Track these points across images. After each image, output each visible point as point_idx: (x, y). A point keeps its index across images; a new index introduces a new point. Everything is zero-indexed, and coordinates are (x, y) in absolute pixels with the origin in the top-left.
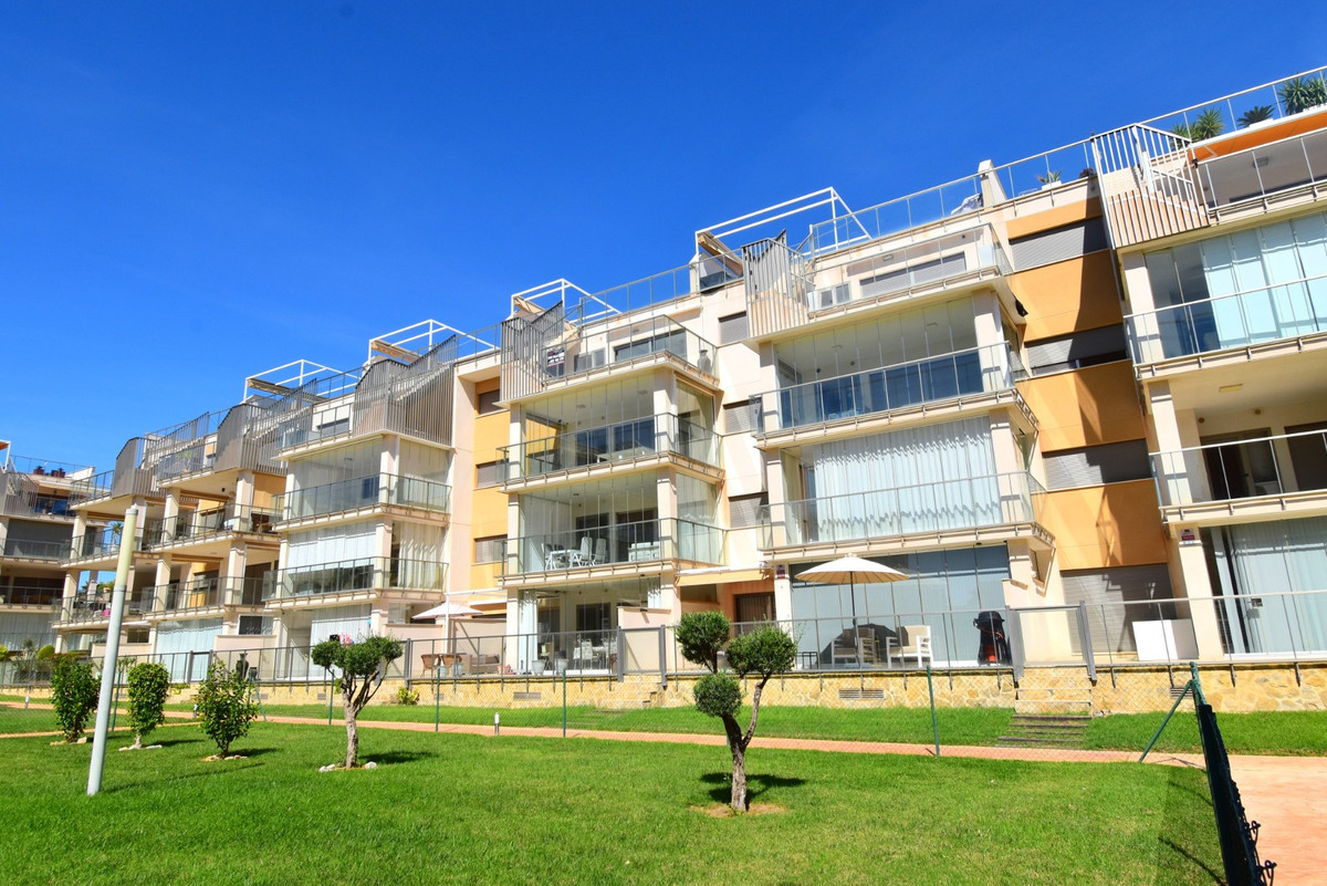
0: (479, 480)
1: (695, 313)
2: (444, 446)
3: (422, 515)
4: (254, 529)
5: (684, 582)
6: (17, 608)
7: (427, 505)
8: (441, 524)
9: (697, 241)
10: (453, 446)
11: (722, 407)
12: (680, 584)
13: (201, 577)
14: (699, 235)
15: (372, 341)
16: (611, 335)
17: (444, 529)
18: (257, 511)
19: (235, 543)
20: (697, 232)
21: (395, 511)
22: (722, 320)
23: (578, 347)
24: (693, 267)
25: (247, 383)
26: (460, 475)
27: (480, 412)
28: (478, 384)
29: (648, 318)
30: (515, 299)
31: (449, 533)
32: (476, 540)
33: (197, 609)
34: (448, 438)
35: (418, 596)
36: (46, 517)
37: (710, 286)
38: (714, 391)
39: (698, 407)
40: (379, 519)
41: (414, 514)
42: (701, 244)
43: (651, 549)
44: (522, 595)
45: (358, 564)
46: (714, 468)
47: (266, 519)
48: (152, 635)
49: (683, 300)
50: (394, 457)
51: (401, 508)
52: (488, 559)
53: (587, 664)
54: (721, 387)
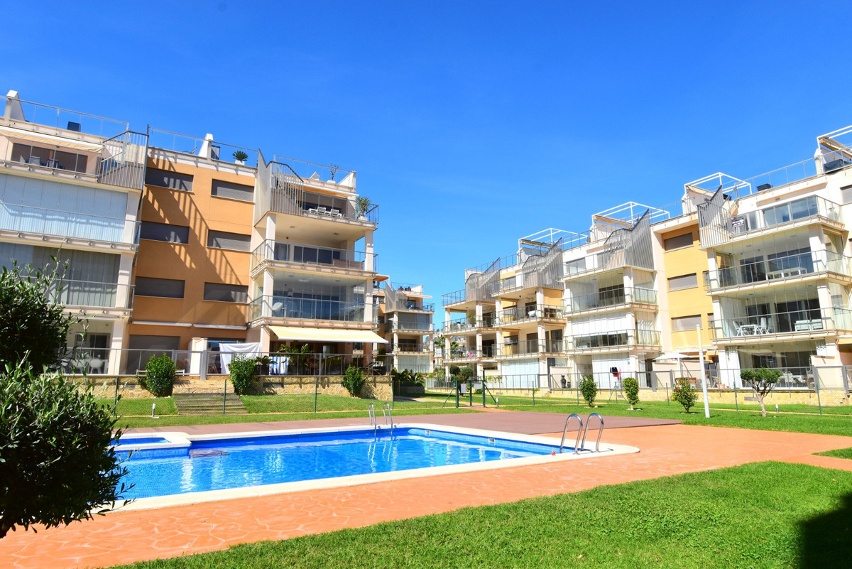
0: (670, 286)
1: (823, 186)
2: (650, 270)
3: (646, 307)
4: (545, 315)
5: (842, 342)
6: (406, 353)
7: (648, 302)
8: (654, 311)
9: (819, 142)
10: (655, 269)
11: (848, 240)
12: (839, 343)
13: (508, 339)
14: (820, 139)
15: (593, 216)
16: (759, 204)
17: (655, 314)
18: (547, 307)
19: (539, 323)
20: (818, 138)
21: (635, 306)
22: (842, 188)
23: (736, 211)
24: (817, 159)
25: (519, 242)
26: (660, 284)
27: (666, 250)
28: (663, 235)
29: (786, 192)
30: (687, 186)
31: (659, 316)
32: (672, 319)
33: (507, 356)
34: (652, 265)
35: (649, 348)
36: (411, 311)
37: (831, 168)
38: (841, 232)
39: (830, 241)
40: (627, 310)
41: (643, 307)
42: (822, 144)
43: (810, 324)
44: (728, 348)
45: (619, 333)
46: (848, 277)
47: (552, 310)
48: (499, 366)
49: (811, 179)
50: (631, 278)
51: (637, 304)
52: (681, 328)
53: (790, 384)
54: (846, 228)
